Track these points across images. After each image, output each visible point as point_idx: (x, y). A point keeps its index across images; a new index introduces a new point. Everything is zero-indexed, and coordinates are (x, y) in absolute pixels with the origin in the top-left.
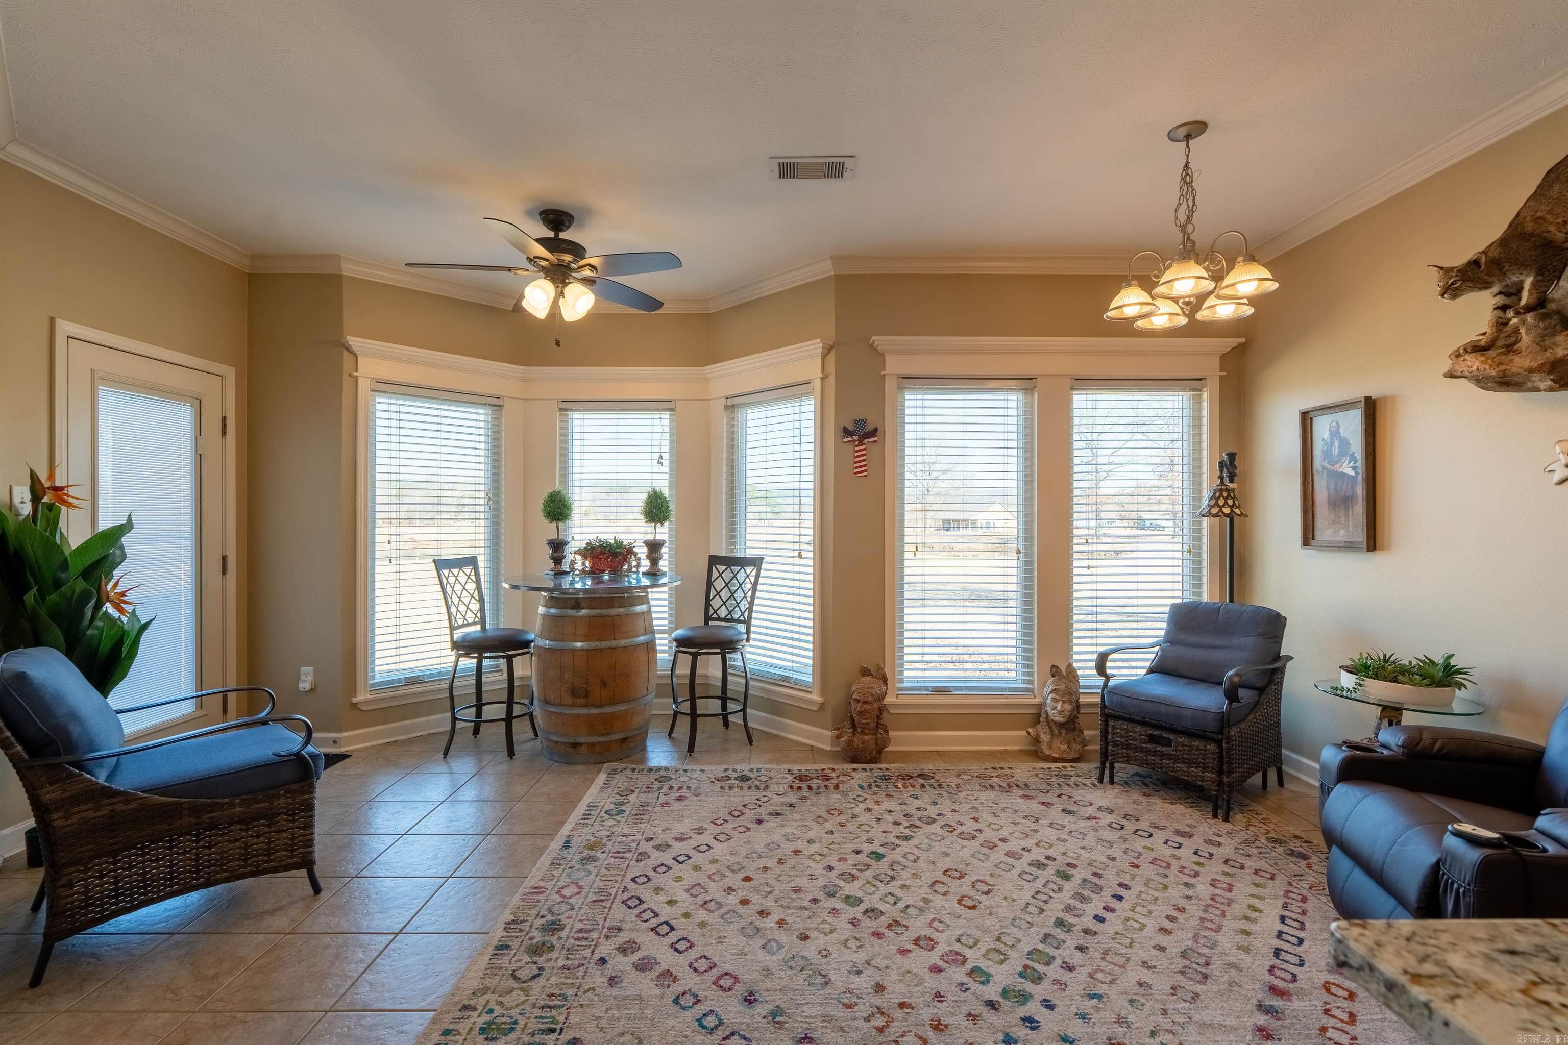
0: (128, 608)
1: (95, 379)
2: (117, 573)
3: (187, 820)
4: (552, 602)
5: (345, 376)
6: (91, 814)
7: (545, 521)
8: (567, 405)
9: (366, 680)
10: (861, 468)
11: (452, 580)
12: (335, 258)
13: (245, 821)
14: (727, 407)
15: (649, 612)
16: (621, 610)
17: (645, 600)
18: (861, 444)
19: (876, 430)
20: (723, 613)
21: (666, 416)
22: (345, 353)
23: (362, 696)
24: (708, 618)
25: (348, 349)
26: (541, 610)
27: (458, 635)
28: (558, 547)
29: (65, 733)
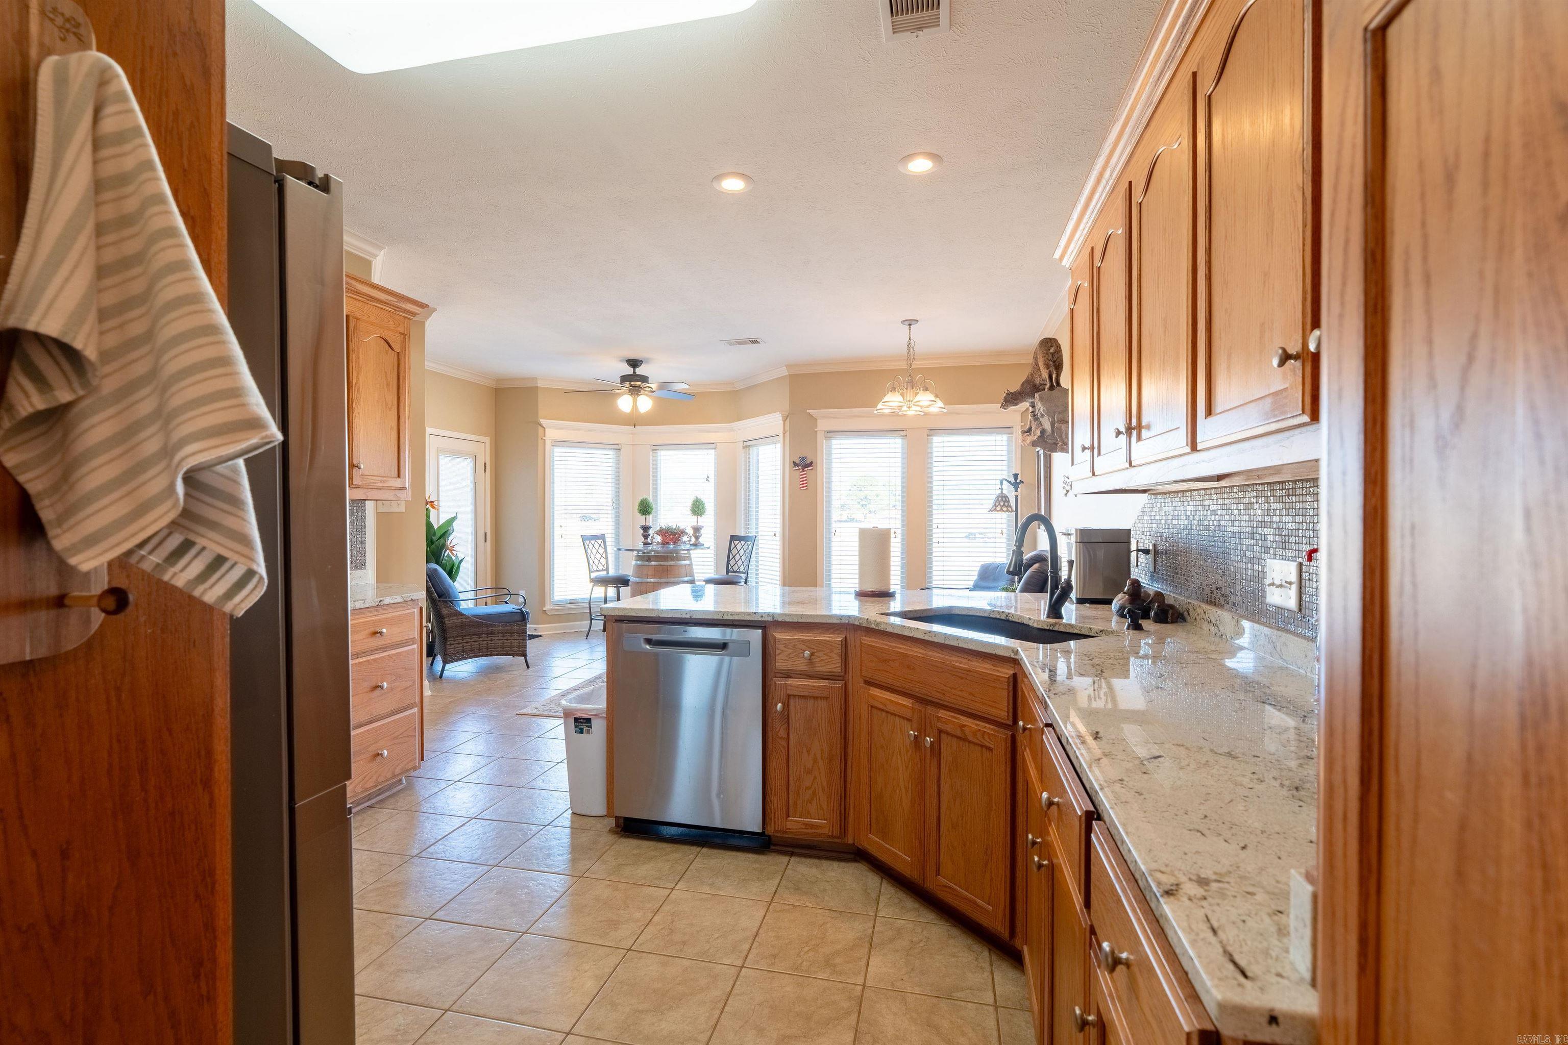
0: (455, 553)
1: (439, 451)
2: (450, 539)
3: (484, 629)
4: (639, 558)
5: (540, 440)
6: (456, 621)
7: (639, 515)
8: (656, 447)
9: (550, 599)
10: (804, 484)
11: (591, 546)
12: (534, 379)
13: (504, 633)
14: (745, 447)
15: (691, 565)
16: (672, 563)
17: (689, 558)
18: (803, 471)
19: (812, 463)
20: (736, 568)
21: (713, 452)
22: (539, 427)
23: (547, 607)
24: (728, 571)
25: (541, 425)
26: (634, 562)
27: (594, 575)
28: (646, 529)
29: (448, 592)
